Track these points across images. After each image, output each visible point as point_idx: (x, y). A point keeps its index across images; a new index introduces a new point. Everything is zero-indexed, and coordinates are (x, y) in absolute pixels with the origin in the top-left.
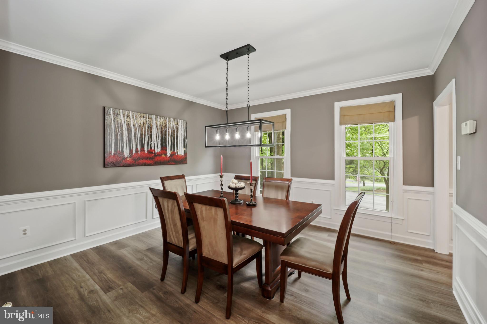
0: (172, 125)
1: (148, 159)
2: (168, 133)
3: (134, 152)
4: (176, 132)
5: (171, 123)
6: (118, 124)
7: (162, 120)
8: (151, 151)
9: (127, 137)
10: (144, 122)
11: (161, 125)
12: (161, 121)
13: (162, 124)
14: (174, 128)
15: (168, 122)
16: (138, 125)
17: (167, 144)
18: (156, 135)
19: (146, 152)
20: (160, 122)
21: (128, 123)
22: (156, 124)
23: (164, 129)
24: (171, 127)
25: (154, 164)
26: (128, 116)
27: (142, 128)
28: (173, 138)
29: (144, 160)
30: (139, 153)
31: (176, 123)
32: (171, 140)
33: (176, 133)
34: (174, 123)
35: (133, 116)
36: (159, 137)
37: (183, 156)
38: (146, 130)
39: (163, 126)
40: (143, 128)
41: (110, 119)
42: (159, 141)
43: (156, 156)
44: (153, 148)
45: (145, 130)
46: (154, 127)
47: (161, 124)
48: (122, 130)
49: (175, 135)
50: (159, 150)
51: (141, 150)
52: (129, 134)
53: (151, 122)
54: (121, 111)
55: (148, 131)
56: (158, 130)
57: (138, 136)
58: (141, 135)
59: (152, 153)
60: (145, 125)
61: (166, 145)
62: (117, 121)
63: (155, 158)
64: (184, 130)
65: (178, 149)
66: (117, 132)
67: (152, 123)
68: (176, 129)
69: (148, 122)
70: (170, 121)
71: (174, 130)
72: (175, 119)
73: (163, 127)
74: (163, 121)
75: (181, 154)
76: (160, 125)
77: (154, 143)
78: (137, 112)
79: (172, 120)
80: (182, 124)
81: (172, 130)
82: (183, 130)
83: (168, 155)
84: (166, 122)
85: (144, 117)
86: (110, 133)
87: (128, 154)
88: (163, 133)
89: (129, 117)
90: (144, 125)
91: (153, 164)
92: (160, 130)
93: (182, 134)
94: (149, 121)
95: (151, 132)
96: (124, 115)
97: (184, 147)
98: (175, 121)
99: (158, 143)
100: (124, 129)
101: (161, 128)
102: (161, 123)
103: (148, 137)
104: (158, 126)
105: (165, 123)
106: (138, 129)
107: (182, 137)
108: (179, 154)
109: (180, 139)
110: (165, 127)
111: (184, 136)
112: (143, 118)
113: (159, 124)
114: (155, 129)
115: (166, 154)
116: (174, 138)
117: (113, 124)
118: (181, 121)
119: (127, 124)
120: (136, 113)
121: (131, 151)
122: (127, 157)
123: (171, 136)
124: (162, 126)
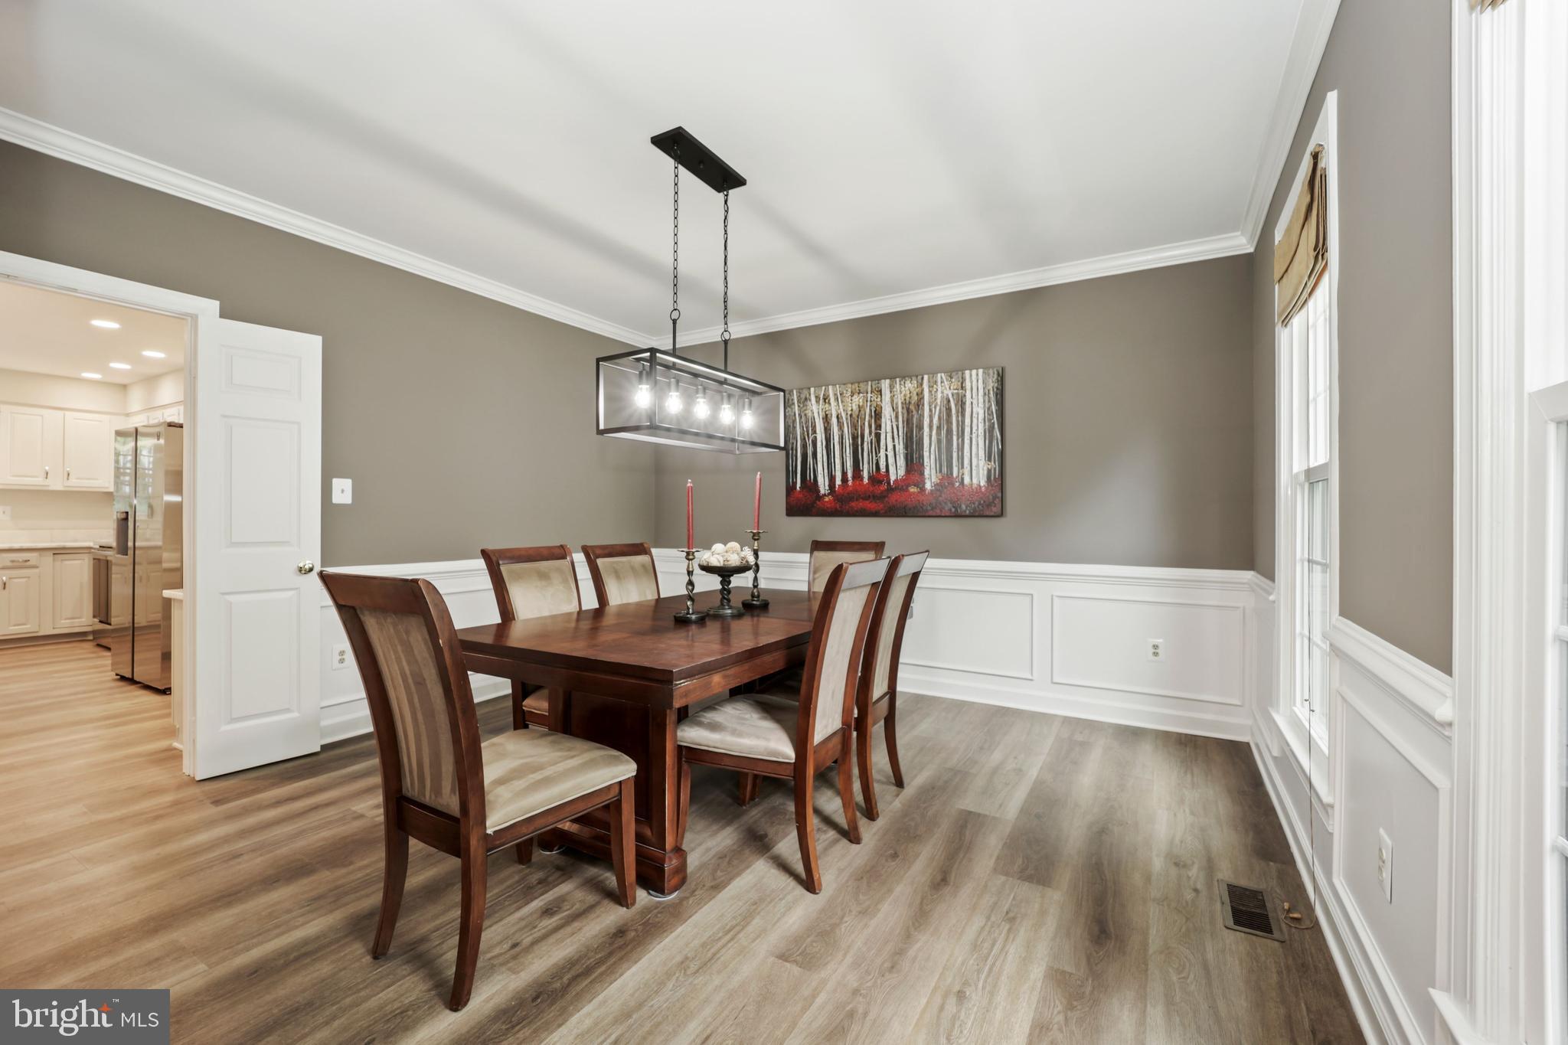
0: (942, 393)
1: (871, 499)
2: (928, 420)
3: (838, 482)
4: (957, 412)
5: (940, 390)
6: (806, 422)
7: (910, 385)
8: (878, 478)
9: (824, 448)
10: (861, 404)
11: (907, 402)
12: (907, 389)
13: (910, 398)
14: (949, 401)
15: (929, 387)
16: (847, 414)
17: (926, 454)
18: (893, 432)
19: (866, 480)
20: (902, 395)
21: (827, 415)
22: (892, 401)
23: (915, 412)
24: (939, 401)
25: (886, 512)
26: (826, 399)
27: (855, 420)
28: (944, 433)
29: (861, 500)
30: (850, 483)
31: (955, 383)
32: (939, 441)
33: (958, 416)
34: (948, 387)
35: (835, 394)
36: (901, 438)
37: (983, 489)
38: (867, 424)
39: (913, 402)
40: (858, 421)
41: (793, 414)
42: (900, 448)
43: (890, 489)
44: (884, 470)
45: (864, 424)
46: (887, 413)
47: (905, 400)
48: (814, 432)
49: (951, 423)
50: (902, 472)
51: (854, 477)
52: (828, 440)
53: (879, 399)
54: (812, 390)
55: (870, 426)
56: (897, 417)
57: (848, 441)
58: (854, 438)
59: (880, 482)
60: (862, 412)
61: (921, 457)
62: (805, 415)
63: (890, 495)
64: (989, 401)
65: (963, 467)
66: (805, 439)
67: (881, 401)
68: (956, 405)
69: (871, 401)
70: (936, 382)
71: (949, 409)
72: (954, 374)
73: (912, 407)
74: (912, 390)
75: (975, 481)
76: (902, 403)
77: (887, 456)
78: (844, 384)
79: (941, 377)
80: (980, 381)
81: (940, 409)
82: (984, 401)
83: (928, 486)
84: (923, 390)
85: (862, 391)
86: (793, 443)
87: (827, 488)
88: (913, 424)
89: (827, 401)
90: (860, 411)
91: (881, 512)
92: (903, 417)
93: (981, 416)
94: (872, 399)
95: (879, 427)
96: (817, 398)
97: (990, 460)
98: (951, 378)
99: (897, 453)
100: (818, 431)
101: (905, 411)
102: (905, 395)
103: (872, 440)
104: (897, 408)
105: (917, 394)
106: (848, 424)
107: (981, 426)
108: (967, 480)
109: (971, 433)
110: (918, 406)
111: (990, 420)
112: (859, 393)
113: (899, 400)
114: (888, 417)
115: (920, 484)
116: (949, 432)
117: (798, 423)
118: (977, 375)
119: (823, 419)
120: (844, 386)
121: (832, 479)
122: (825, 495)
123: (939, 428)
124: (910, 403)
